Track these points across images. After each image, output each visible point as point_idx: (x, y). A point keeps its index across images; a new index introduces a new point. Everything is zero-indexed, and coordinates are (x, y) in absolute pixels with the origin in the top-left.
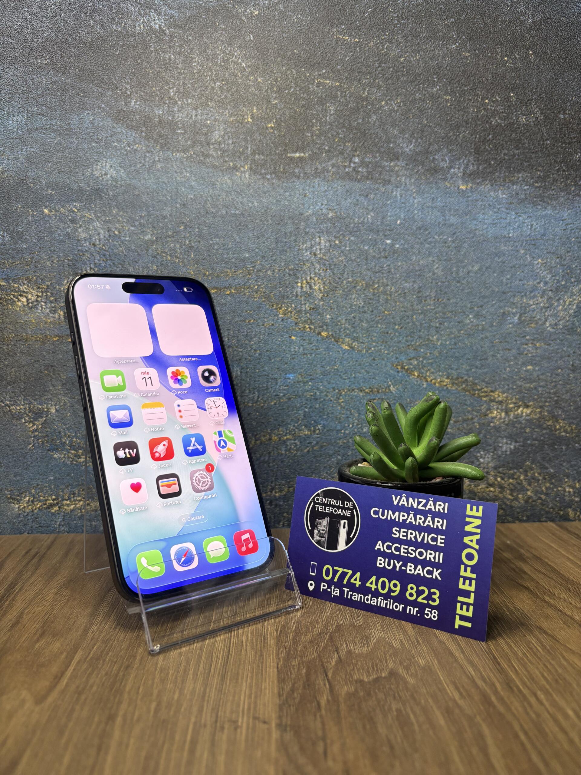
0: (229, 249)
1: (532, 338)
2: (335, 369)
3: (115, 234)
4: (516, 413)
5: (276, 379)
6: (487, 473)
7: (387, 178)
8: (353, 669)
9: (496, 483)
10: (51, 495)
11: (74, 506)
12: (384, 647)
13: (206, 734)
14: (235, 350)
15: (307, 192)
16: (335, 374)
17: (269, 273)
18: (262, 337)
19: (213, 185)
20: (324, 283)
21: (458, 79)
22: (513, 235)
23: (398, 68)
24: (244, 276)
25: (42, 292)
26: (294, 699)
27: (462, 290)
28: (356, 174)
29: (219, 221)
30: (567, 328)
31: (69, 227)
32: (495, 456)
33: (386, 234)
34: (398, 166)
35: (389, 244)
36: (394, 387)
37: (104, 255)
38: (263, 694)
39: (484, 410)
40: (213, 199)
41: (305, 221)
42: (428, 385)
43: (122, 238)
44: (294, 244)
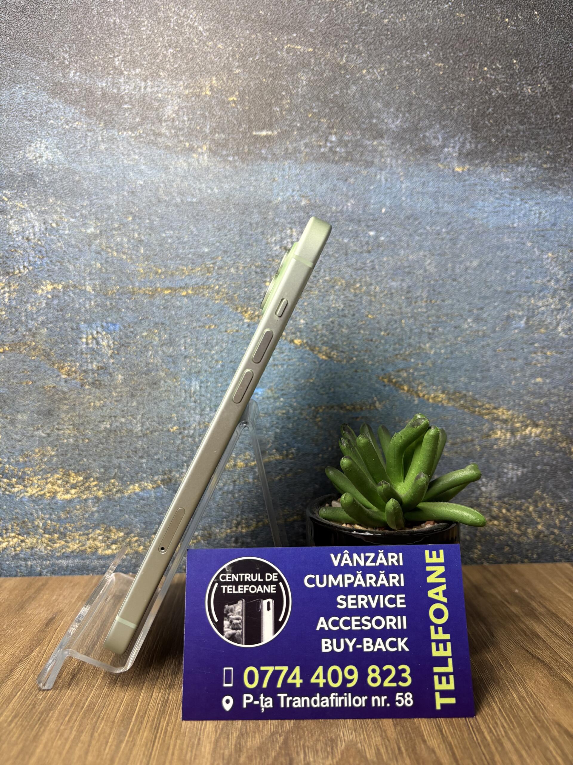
0: (185, 243)
1: (542, 345)
2: (310, 383)
3: (53, 227)
4: (524, 433)
6: (491, 503)
7: (369, 159)
9: (501, 515)
11: (7, 543)
14: (194, 361)
15: (276, 176)
16: (311, 389)
17: (232, 270)
18: (224, 345)
19: (166, 169)
21: (451, 43)
22: (518, 225)
23: (381, 30)
24: (202, 275)
27: (459, 290)
28: (333, 155)
29: (173, 210)
32: (499, 484)
33: (369, 224)
34: (383, 145)
35: (373, 237)
36: (380, 403)
37: (40, 252)
39: (486, 430)
40: (166, 186)
41: (274, 210)
42: (420, 401)
43: (61, 232)
44: (261, 237)
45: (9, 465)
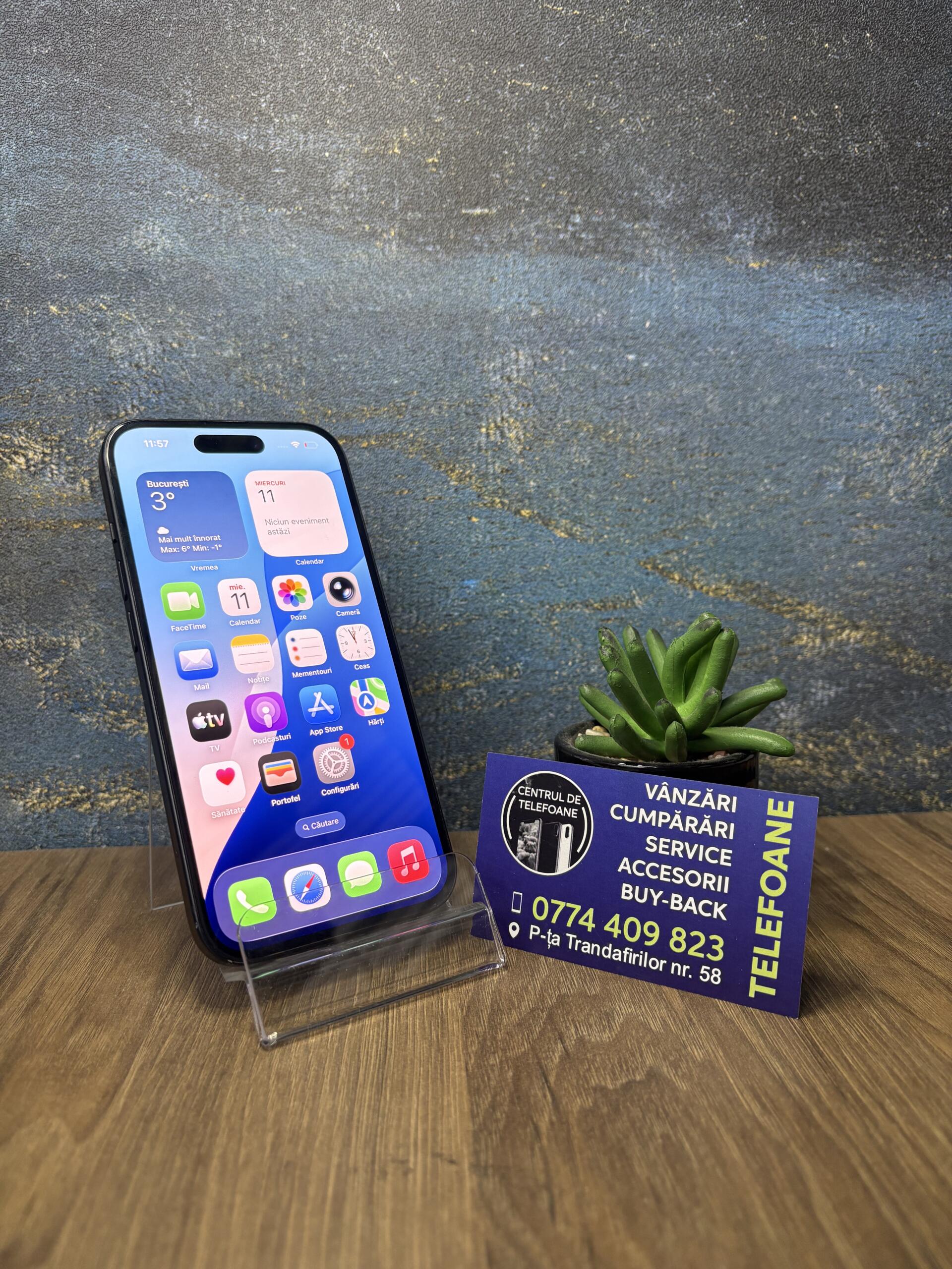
0: (366, 371)
1: (867, 516)
2: (544, 571)
3: (173, 348)
4: (839, 638)
5: (446, 588)
6: (792, 736)
7: (628, 249)
8: (589, 1070)
9: (806, 752)
10: (78, 785)
11: (116, 801)
12: (637, 1032)
13: (357, 1184)
14: (379, 541)
15: (495, 274)
16: (544, 580)
17: (433, 411)
18: (422, 519)
19: (337, 263)
20: (525, 428)
21: (747, 79)
22: (837, 345)
23: (646, 60)
24: (390, 417)
25: (51, 447)
26: (497, 1121)
27: (752, 438)
28: (576, 243)
29: (348, 324)
30: (923, 498)
31: (93, 336)
32: (804, 709)
33: (627, 344)
34: (647, 229)
35: (633, 361)
36: (640, 599)
37: (156, 384)
38: (445, 1113)
39: (787, 635)
40: (336, 287)
41: (492, 323)
42: (696, 595)
43: (186, 355)
44: (474, 362)
45: (117, 691)
